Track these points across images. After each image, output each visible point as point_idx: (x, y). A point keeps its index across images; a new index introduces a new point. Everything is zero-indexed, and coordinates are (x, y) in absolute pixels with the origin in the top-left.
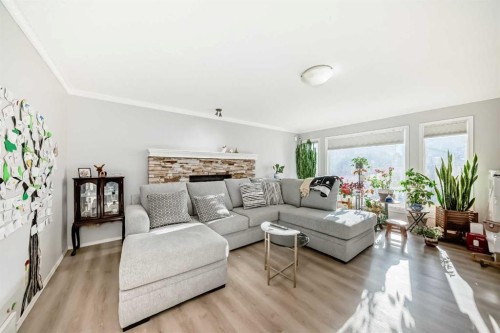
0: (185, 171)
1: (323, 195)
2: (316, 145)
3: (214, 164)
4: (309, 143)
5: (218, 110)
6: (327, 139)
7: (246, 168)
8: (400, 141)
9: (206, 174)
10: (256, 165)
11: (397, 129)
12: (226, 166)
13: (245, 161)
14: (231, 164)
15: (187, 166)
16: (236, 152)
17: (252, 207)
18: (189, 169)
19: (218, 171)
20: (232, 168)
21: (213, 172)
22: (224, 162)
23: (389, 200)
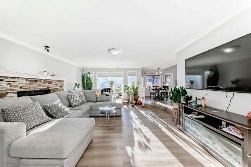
0: (12, 88)
1: (107, 95)
2: (92, 75)
3: (38, 82)
4: (89, 73)
5: (46, 46)
6: (97, 72)
7: (59, 85)
8: (122, 76)
9: (32, 89)
10: (64, 83)
11: (122, 72)
12: (47, 84)
13: (59, 81)
14: (50, 83)
15: (14, 84)
16: (53, 75)
17: (77, 106)
18: (16, 86)
19: (41, 87)
20: (51, 85)
21: (38, 89)
22: (45, 81)
23: (121, 95)
